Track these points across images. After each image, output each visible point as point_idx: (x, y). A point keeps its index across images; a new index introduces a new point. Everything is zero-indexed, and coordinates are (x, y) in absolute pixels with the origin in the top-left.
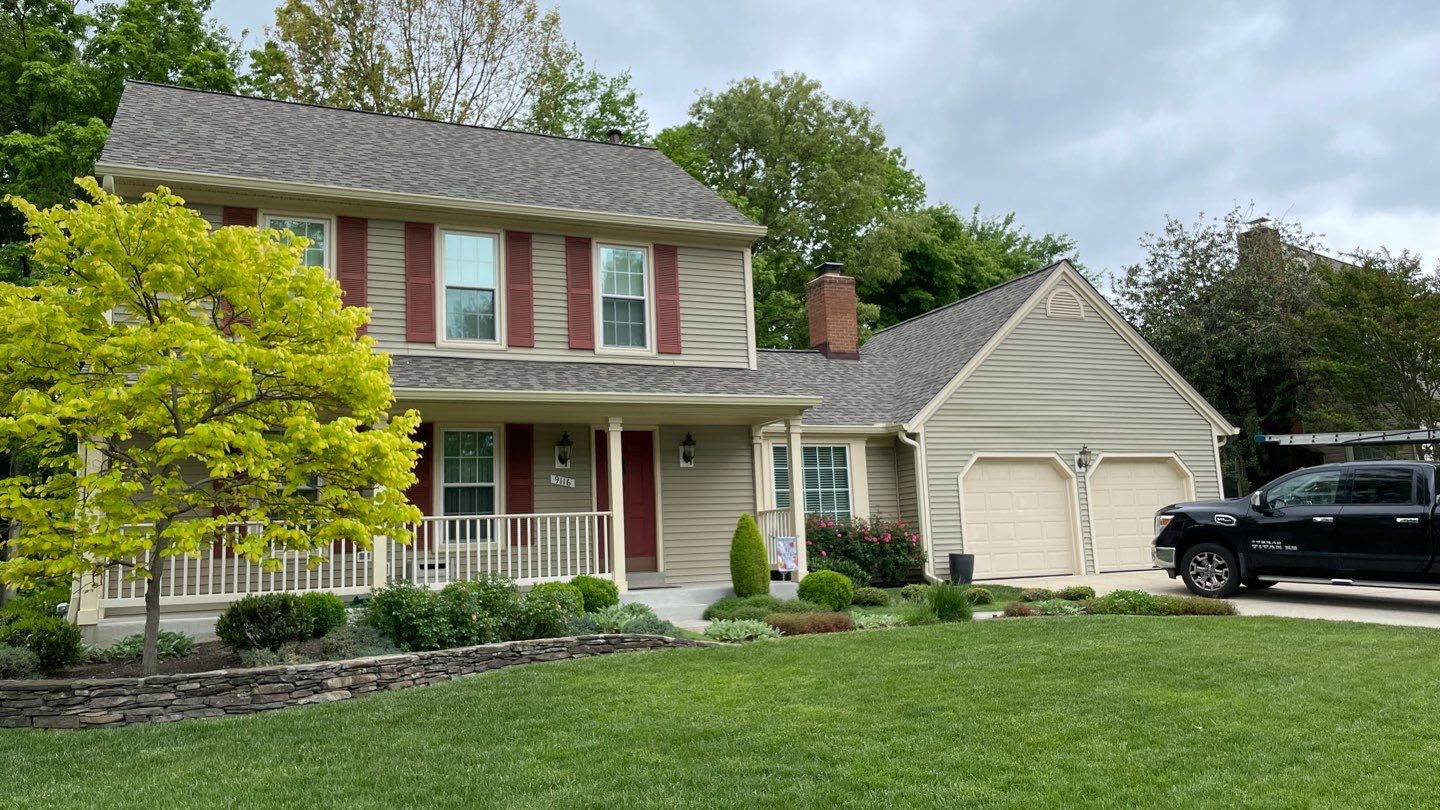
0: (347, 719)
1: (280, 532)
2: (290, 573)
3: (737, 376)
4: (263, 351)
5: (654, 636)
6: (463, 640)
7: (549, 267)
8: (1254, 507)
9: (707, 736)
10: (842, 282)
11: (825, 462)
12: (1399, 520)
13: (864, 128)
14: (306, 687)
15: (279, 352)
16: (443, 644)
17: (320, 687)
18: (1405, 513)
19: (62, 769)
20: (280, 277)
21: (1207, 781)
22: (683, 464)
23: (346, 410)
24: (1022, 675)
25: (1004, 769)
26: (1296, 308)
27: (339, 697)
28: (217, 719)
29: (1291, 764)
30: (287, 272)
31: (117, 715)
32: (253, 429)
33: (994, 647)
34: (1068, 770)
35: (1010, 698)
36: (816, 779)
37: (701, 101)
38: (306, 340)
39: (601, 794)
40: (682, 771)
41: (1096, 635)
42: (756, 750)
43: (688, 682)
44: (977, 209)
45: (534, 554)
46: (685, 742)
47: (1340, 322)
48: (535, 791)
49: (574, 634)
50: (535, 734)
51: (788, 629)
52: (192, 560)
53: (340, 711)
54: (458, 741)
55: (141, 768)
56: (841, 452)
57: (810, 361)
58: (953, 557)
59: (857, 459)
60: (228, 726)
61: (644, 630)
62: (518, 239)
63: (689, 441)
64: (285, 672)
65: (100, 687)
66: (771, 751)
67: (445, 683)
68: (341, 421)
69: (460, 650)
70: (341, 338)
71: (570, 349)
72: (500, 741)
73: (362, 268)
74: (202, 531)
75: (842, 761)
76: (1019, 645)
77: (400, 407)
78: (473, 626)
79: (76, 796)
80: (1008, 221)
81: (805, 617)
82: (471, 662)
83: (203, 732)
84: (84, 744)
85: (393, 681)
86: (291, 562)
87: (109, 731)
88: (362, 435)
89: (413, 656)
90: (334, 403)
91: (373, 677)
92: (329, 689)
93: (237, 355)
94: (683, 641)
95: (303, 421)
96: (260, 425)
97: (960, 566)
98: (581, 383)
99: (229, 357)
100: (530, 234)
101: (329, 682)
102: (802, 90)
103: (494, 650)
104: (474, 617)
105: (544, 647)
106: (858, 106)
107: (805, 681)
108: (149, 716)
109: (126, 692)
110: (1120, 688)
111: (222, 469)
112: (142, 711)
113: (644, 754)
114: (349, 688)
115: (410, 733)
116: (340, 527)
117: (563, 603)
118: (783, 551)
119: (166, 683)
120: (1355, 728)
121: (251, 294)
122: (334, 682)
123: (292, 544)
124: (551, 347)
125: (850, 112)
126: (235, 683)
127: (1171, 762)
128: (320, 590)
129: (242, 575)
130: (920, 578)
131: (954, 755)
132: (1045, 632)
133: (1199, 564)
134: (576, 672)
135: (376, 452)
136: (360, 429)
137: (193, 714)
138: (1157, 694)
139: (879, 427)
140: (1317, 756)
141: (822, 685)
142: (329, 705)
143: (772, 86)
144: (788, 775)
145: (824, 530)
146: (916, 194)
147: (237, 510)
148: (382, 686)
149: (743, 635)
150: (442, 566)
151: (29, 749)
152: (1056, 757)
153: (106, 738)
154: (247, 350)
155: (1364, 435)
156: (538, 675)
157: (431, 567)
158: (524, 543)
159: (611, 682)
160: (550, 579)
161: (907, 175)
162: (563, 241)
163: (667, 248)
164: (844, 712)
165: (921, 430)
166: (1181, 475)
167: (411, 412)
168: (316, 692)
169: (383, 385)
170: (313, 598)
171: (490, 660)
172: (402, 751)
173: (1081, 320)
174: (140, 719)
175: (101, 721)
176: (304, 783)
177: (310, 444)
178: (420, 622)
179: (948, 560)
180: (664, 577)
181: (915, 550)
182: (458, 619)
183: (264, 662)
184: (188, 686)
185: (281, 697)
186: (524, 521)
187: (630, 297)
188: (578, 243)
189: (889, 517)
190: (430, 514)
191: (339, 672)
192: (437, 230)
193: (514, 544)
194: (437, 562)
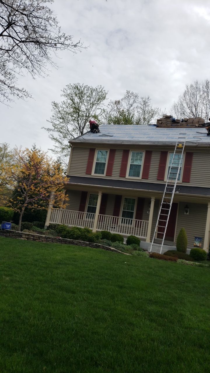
14: (18, 236)
17: (21, 236)
22: (185, 213)
27: (24, 239)
62: (149, 153)
63: (187, 207)
71: (158, 180)
85: (37, 239)
91: (32, 238)
92: (23, 237)
100: (152, 150)
101: (23, 236)
114: (26, 238)
122: (24, 236)
124: (153, 179)
148: (34, 240)
158: (138, 227)
162: (160, 152)
168: (20, 237)
185: (13, 236)
186: (139, 221)
188: (164, 153)
190: (118, 216)
191: (26, 235)
192: (130, 151)
193: (136, 227)
194: (113, 227)
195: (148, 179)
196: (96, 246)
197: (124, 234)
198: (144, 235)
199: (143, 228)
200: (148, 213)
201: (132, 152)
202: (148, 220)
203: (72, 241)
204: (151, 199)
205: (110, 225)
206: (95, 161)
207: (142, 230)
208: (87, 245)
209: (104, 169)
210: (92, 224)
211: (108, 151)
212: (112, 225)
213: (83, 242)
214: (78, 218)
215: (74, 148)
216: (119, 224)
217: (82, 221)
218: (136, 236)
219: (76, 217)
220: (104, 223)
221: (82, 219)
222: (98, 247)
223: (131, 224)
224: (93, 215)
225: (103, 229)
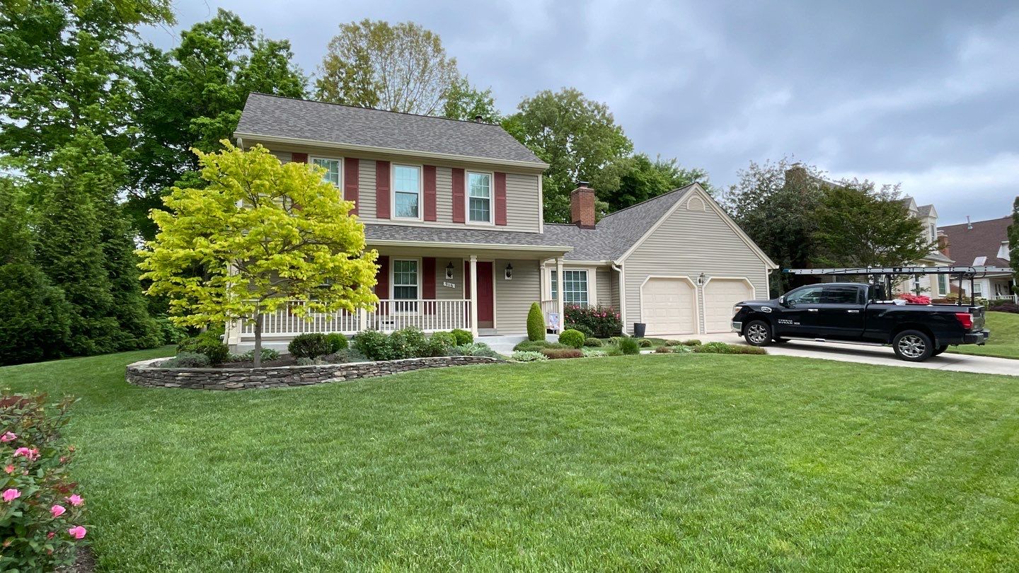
0: (342, 390)
1: (314, 305)
2: (318, 324)
3: (535, 237)
4: (305, 221)
5: (488, 357)
6: (398, 357)
7: (444, 182)
8: (780, 303)
9: (502, 403)
10: (588, 191)
11: (576, 278)
12: (849, 311)
13: (604, 115)
14: (325, 375)
15: (312, 222)
16: (389, 358)
17: (332, 376)
18: (852, 308)
19: (214, 408)
20: (313, 187)
21: (730, 430)
22: (506, 278)
23: (344, 250)
24: (656, 380)
25: (636, 421)
26: (812, 208)
27: (339, 380)
28: (285, 388)
29: (773, 423)
30: (316, 185)
31: (241, 385)
32: (300, 257)
33: (647, 367)
34: (666, 422)
35: (648, 390)
36: (548, 423)
37: (524, 102)
38: (324, 217)
39: (449, 427)
40: (488, 419)
41: (697, 362)
42: (523, 410)
43: (499, 379)
44: (658, 157)
45: (435, 318)
46: (492, 406)
47: (831, 215)
48: (420, 424)
49: (450, 355)
50: (425, 399)
51: (551, 356)
52: (273, 316)
53: (340, 386)
54: (390, 401)
55: (247, 408)
56: (584, 273)
57: (572, 230)
58: (635, 324)
59: (592, 277)
60: (289, 391)
61: (483, 355)
62: (430, 169)
63: (509, 267)
64: (315, 368)
65: (234, 372)
66: (531, 410)
67: (389, 376)
68: (340, 254)
69: (396, 361)
70: (341, 216)
71: (454, 222)
72: (408, 402)
73: (356, 182)
74: (278, 303)
75: (562, 416)
76: (658, 366)
77: (369, 248)
78: (403, 351)
79: (218, 419)
80: (673, 162)
81: (559, 350)
82: (401, 366)
83: (278, 393)
84: (226, 397)
85: (365, 374)
86: (318, 319)
87: (237, 392)
88: (350, 261)
89: (374, 363)
90: (338, 246)
91: (356, 372)
92: (335, 376)
93: (292, 222)
94: (501, 360)
95: (324, 254)
96: (303, 255)
97: (639, 329)
98: (458, 239)
99: (289, 224)
100: (435, 167)
101: (335, 373)
102: (573, 96)
103: (412, 361)
104: (404, 346)
105: (435, 361)
106: (601, 104)
107: (554, 380)
108: (255, 386)
109: (245, 375)
110: (701, 386)
111: (285, 274)
112: (252, 383)
113: (472, 410)
114: (344, 376)
115: (368, 397)
116: (340, 303)
117: (445, 342)
118: (552, 320)
119: (262, 371)
120: (807, 408)
121: (300, 195)
122: (338, 373)
123: (318, 310)
124: (444, 221)
125: (597, 107)
126: (293, 372)
127: (716, 421)
128: (336, 332)
129: (296, 324)
130: (619, 333)
131: (615, 415)
132: (672, 360)
133: (753, 330)
134: (449, 372)
135: (357, 271)
136: (350, 258)
137: (275, 385)
138: (718, 390)
139: (602, 262)
140: (786, 420)
141: (561, 381)
142: (335, 383)
143: (559, 94)
144: (535, 421)
145: (574, 311)
146: (629, 148)
147: (294, 294)
148: (360, 376)
149: (529, 358)
150: (392, 323)
151: (201, 398)
152: (662, 417)
153: (236, 395)
154: (297, 221)
155: (836, 270)
156: (432, 373)
157: (387, 323)
158: (430, 313)
159: (464, 378)
160: (442, 330)
161: (625, 139)
162: (451, 170)
163: (501, 174)
164: (568, 394)
165: (623, 264)
166: (749, 288)
167: (374, 250)
168: (329, 378)
169: (361, 238)
170: (332, 335)
171: (410, 366)
172: (364, 405)
173: (704, 212)
174: (251, 386)
175: (234, 387)
176: (318, 417)
177: (325, 265)
178: (379, 348)
179: (633, 326)
180: (496, 331)
181: (618, 321)
182: (396, 347)
183: (307, 364)
184: (272, 373)
185: (313, 379)
186: (430, 303)
187: (482, 197)
188: (458, 171)
189: (606, 305)
190: (387, 298)
191: (340, 369)
192: (392, 165)
193: (425, 313)
194: (390, 320)
195: (436, 221)
211: (339, 161)
223: (416, 310)
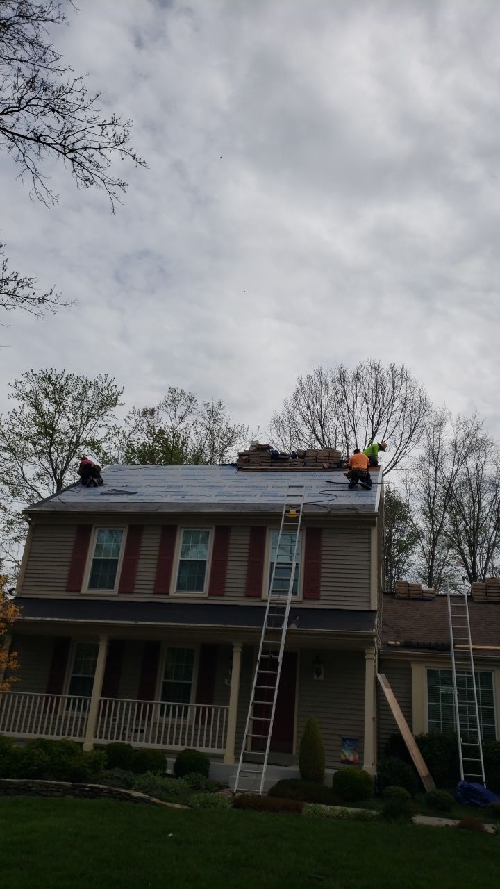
7: (239, 545)
22: (315, 677)
62: (223, 530)
63: (318, 661)
71: (246, 596)
73: (137, 552)
100: (230, 527)
124: (235, 595)
150: (142, 731)
162: (250, 529)
163: (316, 530)
188: (258, 530)
190: (152, 699)
192: (179, 529)
194: (140, 728)
195: (223, 595)
196: (92, 792)
197: (167, 747)
198: (220, 742)
199: (215, 726)
200: (226, 683)
201: (183, 531)
202: (227, 702)
203: (26, 784)
204: (233, 647)
205: (131, 724)
206: (91, 556)
207: (214, 731)
208: (66, 792)
209: (115, 576)
210: (82, 725)
211: (124, 529)
212: (137, 725)
213: (56, 785)
214: (45, 712)
215: (35, 525)
216: (155, 719)
217: (55, 719)
218: (198, 748)
219: (40, 708)
220: (114, 720)
221: (56, 713)
222: (96, 793)
224: (86, 700)
225: (112, 738)
